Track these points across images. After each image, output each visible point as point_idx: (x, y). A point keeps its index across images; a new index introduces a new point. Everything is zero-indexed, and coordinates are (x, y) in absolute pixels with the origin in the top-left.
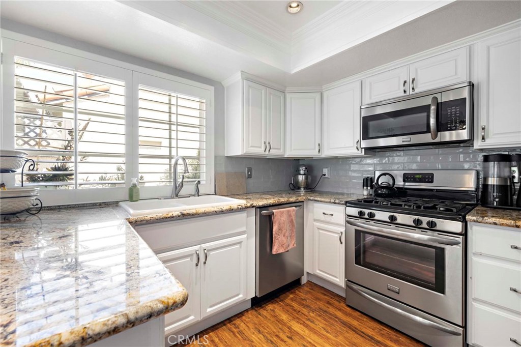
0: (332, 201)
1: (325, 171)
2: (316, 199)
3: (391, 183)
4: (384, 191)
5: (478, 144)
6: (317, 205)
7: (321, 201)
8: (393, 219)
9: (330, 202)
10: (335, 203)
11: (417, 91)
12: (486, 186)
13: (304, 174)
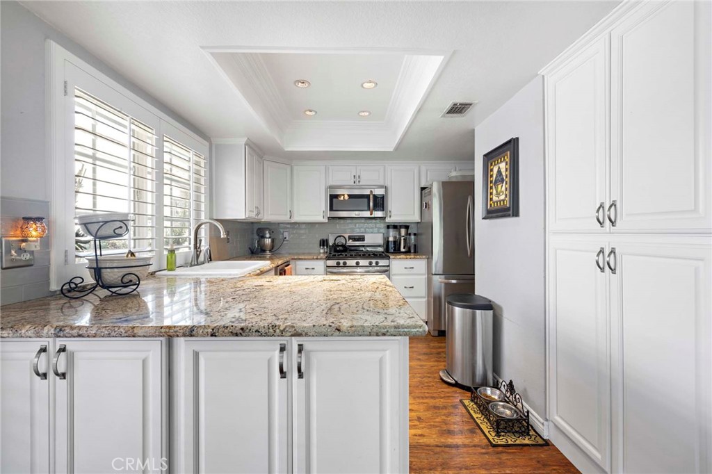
0: (315, 257)
1: (286, 234)
2: (300, 257)
3: (344, 243)
4: (341, 248)
5: (388, 220)
6: (299, 263)
7: (305, 259)
8: (358, 263)
9: (313, 259)
10: (317, 259)
11: (361, 184)
12: (388, 242)
13: (270, 238)
